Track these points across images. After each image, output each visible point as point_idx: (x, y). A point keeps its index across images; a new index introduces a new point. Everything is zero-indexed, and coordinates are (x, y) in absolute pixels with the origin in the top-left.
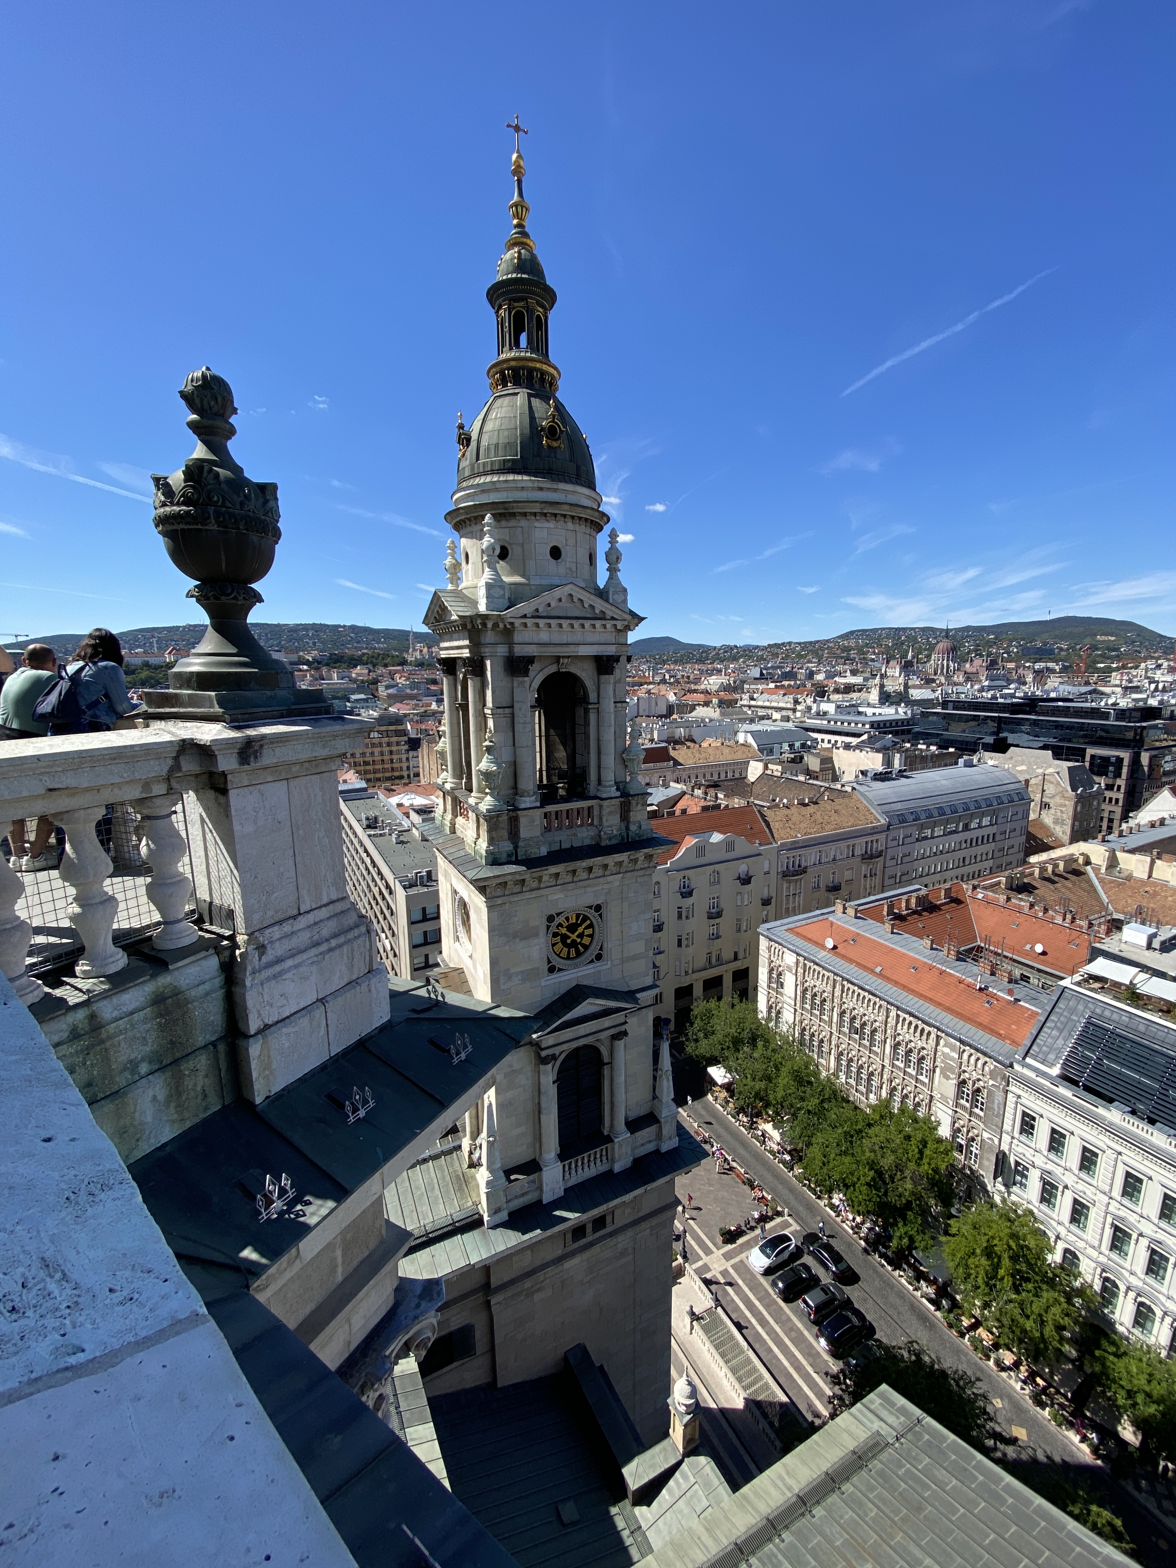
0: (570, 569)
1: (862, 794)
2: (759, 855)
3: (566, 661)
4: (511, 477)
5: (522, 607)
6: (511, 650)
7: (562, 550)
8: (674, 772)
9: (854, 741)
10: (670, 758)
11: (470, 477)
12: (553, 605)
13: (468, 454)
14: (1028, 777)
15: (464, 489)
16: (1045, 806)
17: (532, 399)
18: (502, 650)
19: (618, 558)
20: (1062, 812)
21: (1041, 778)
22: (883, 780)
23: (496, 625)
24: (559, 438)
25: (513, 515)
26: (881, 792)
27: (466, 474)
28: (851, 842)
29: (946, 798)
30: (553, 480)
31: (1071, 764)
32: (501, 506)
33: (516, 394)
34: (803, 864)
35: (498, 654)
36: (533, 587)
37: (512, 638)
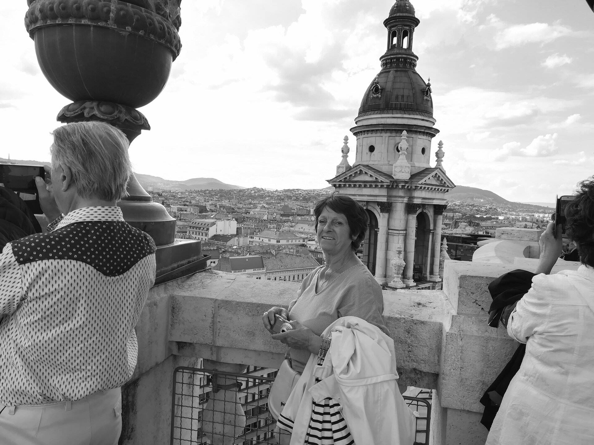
7: (426, 150)
13: (381, 97)
35: (404, 202)
36: (416, 168)
37: (411, 194)
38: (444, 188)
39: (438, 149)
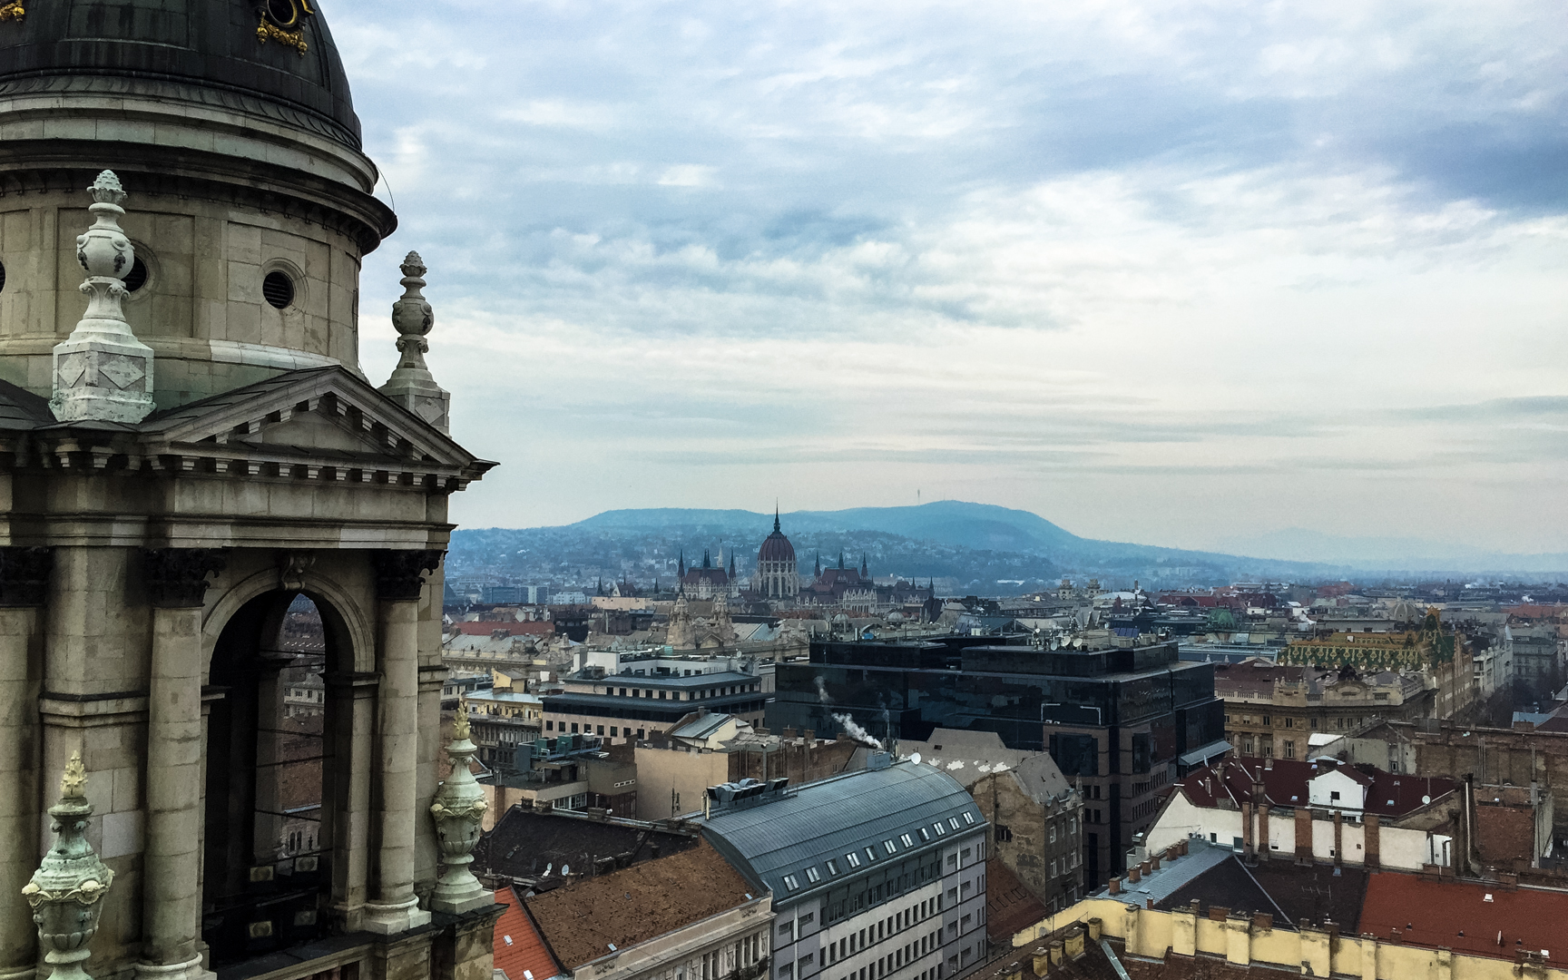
0: (314, 334)
3: (303, 563)
6: (153, 536)
7: (295, 284)
12: (286, 416)
14: (968, 780)
16: (1002, 833)
18: (127, 533)
19: (425, 321)
20: (1028, 842)
21: (990, 781)
22: (750, 808)
24: (297, 27)
32: (143, 156)
35: (114, 542)
36: (218, 368)
37: (162, 500)
38: (394, 473)
39: (403, 290)
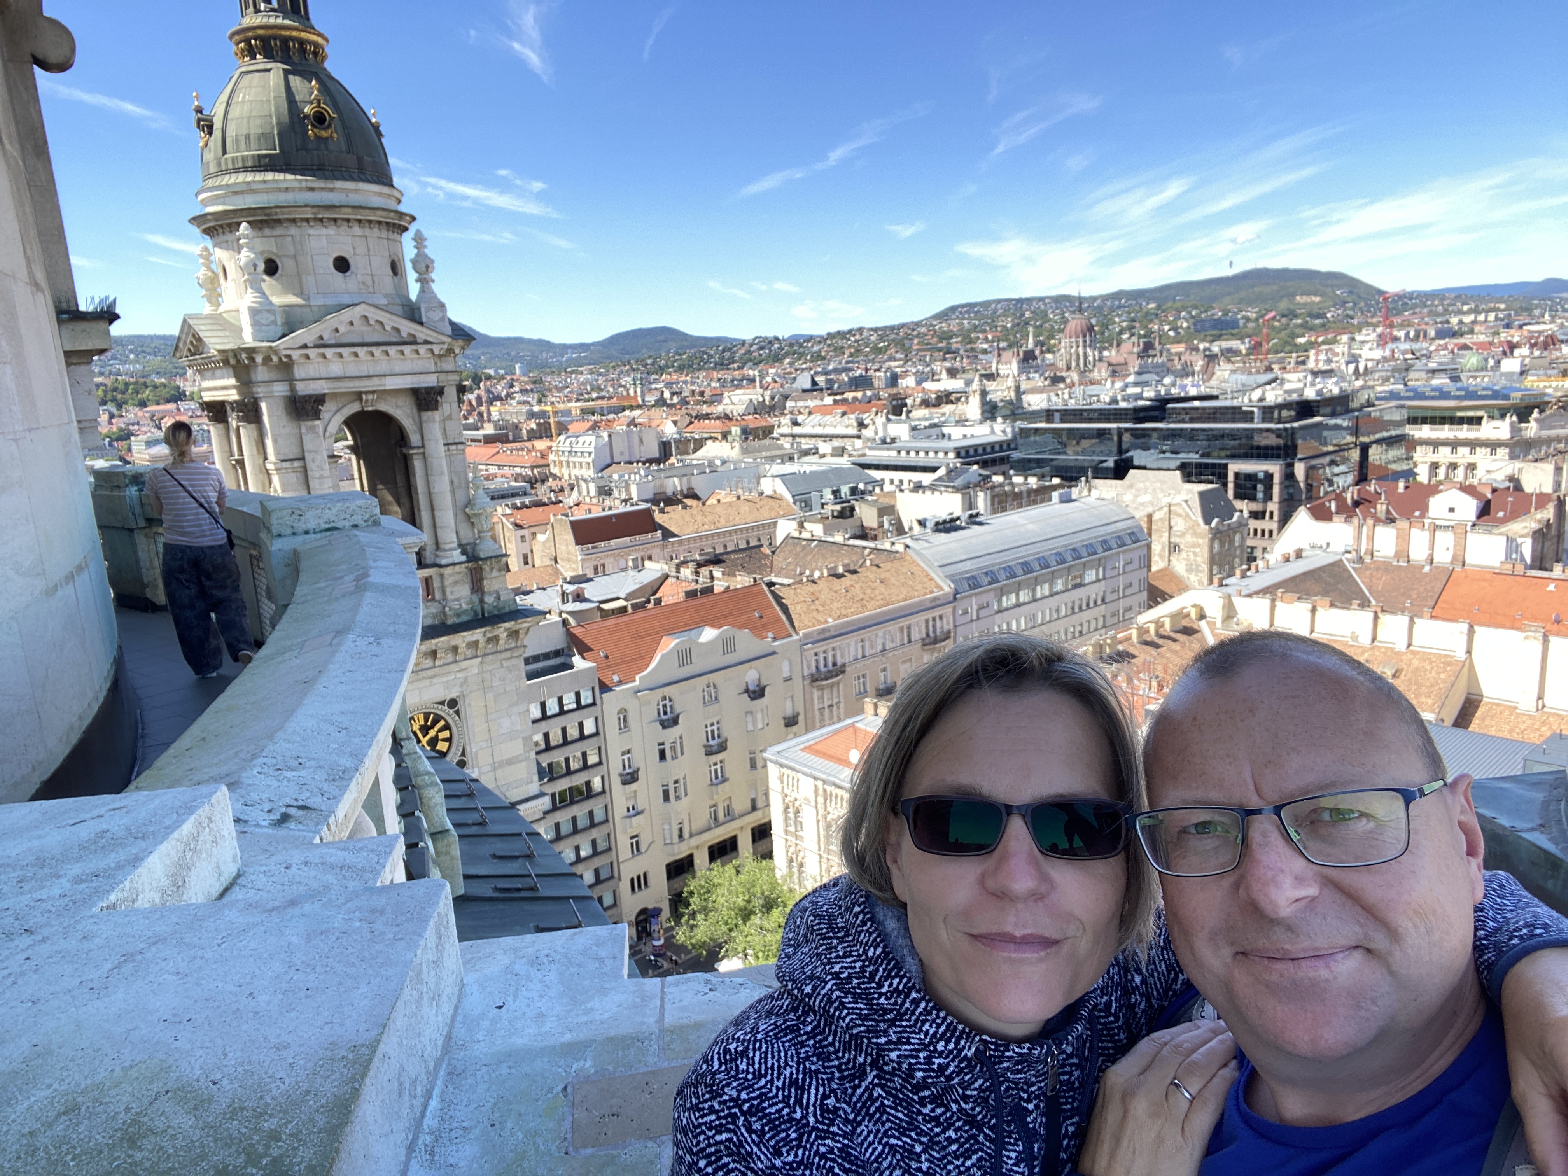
0: (364, 283)
1: (918, 553)
2: (774, 653)
3: (370, 397)
4: (270, 176)
5: (301, 335)
6: (293, 389)
7: (351, 261)
8: (664, 547)
9: (927, 478)
10: (655, 527)
11: (216, 175)
13: (211, 144)
14: (1150, 510)
15: (210, 189)
16: (1174, 548)
17: (291, 77)
18: (281, 389)
19: (427, 267)
20: (1195, 554)
21: (1166, 509)
22: (947, 531)
23: (267, 360)
24: (330, 125)
25: (279, 221)
26: (943, 548)
27: (212, 170)
28: (904, 622)
29: (1033, 549)
30: (326, 178)
31: (1203, 487)
32: (260, 212)
33: (269, 70)
34: (839, 662)
35: (280, 393)
37: (291, 373)
39: (416, 251)
